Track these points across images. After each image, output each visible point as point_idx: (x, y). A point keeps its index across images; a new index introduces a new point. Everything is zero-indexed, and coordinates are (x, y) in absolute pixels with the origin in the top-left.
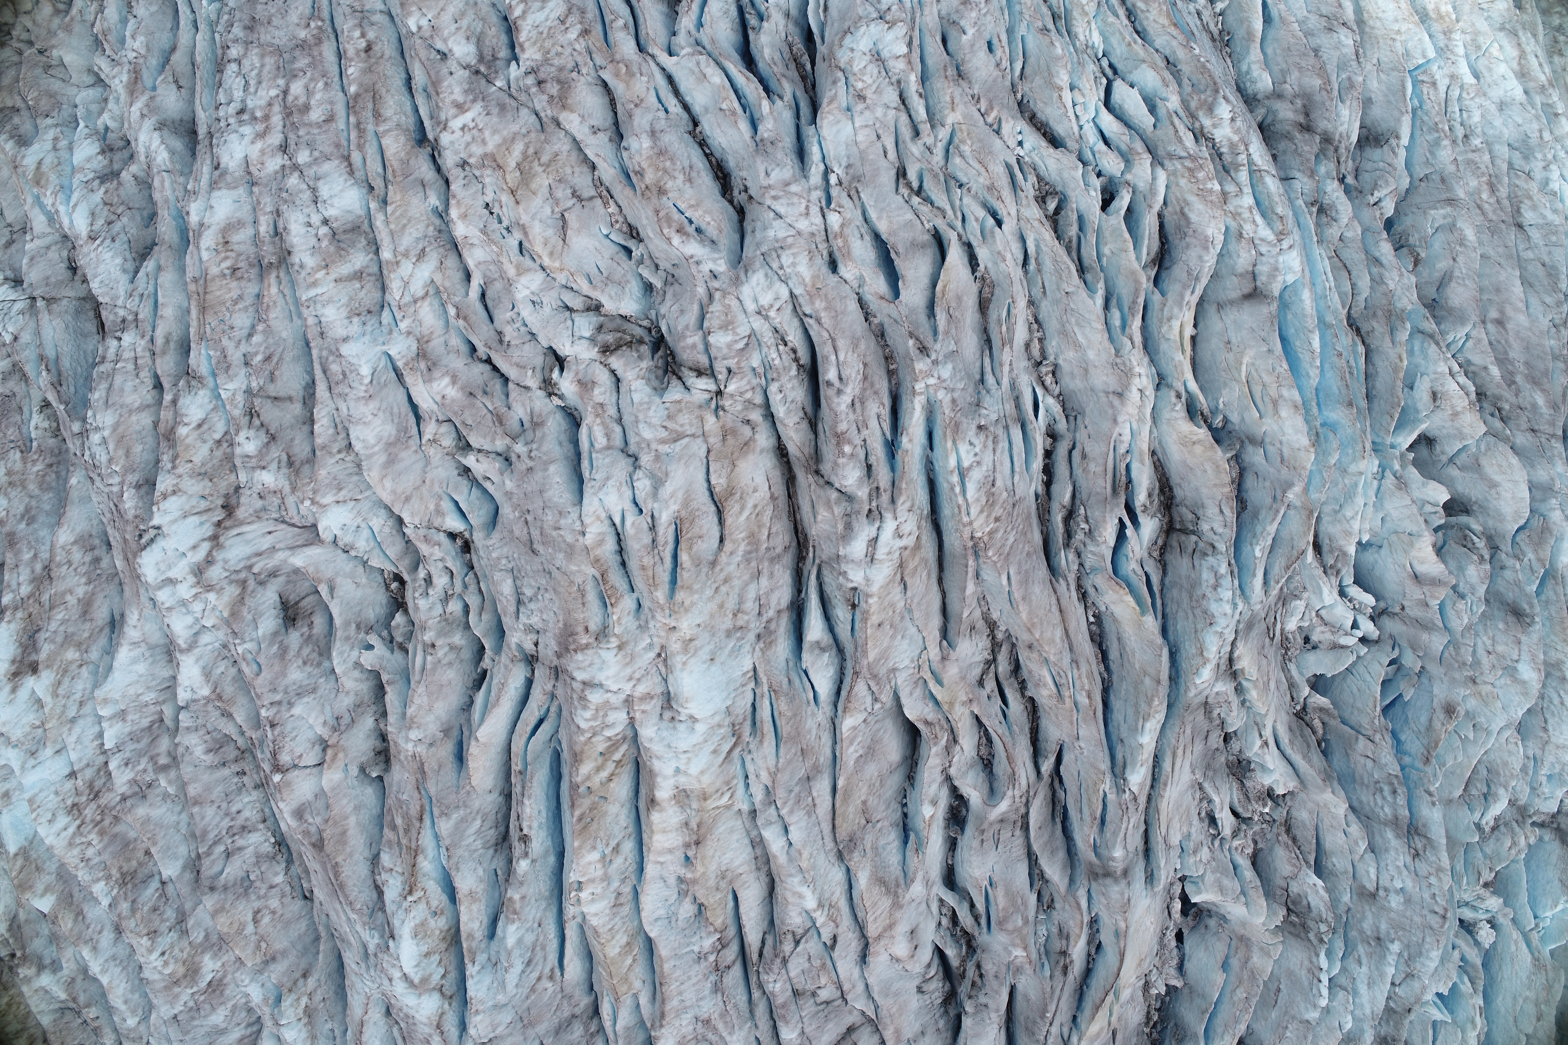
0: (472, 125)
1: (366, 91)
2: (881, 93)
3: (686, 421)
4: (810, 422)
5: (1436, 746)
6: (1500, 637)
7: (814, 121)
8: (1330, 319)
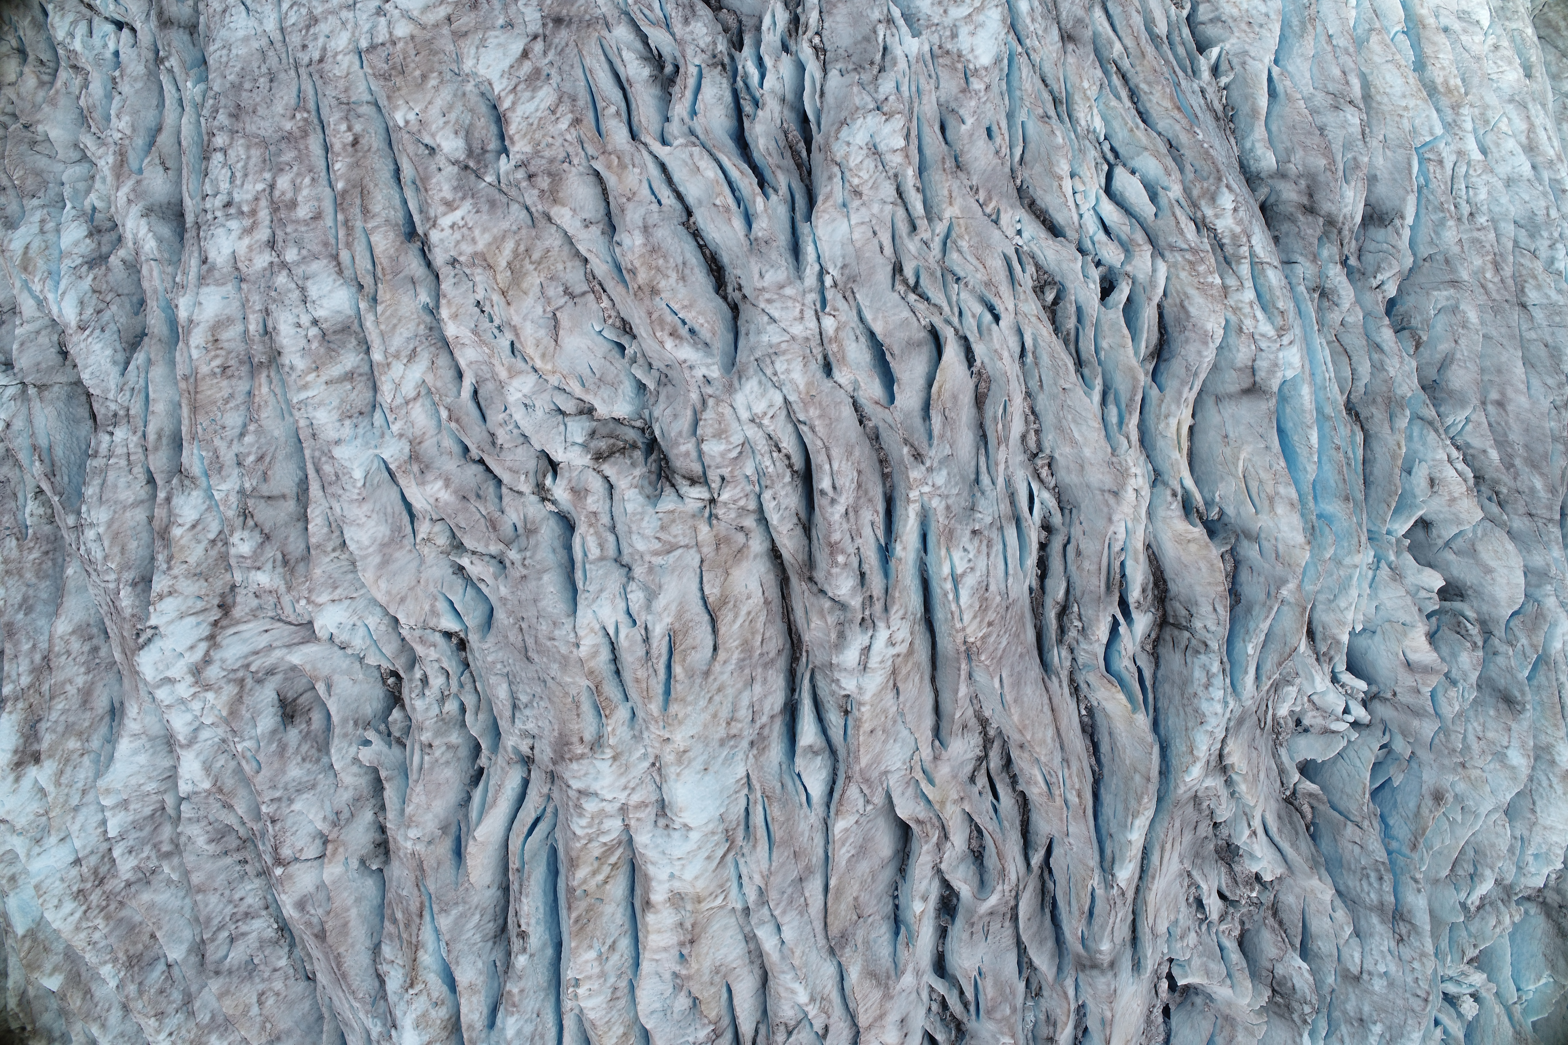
0: (461, 223)
1: (354, 187)
2: (877, 188)
3: (679, 532)
4: (804, 527)
5: (1423, 834)
6: (1491, 724)
7: (808, 218)
8: (1329, 410)
